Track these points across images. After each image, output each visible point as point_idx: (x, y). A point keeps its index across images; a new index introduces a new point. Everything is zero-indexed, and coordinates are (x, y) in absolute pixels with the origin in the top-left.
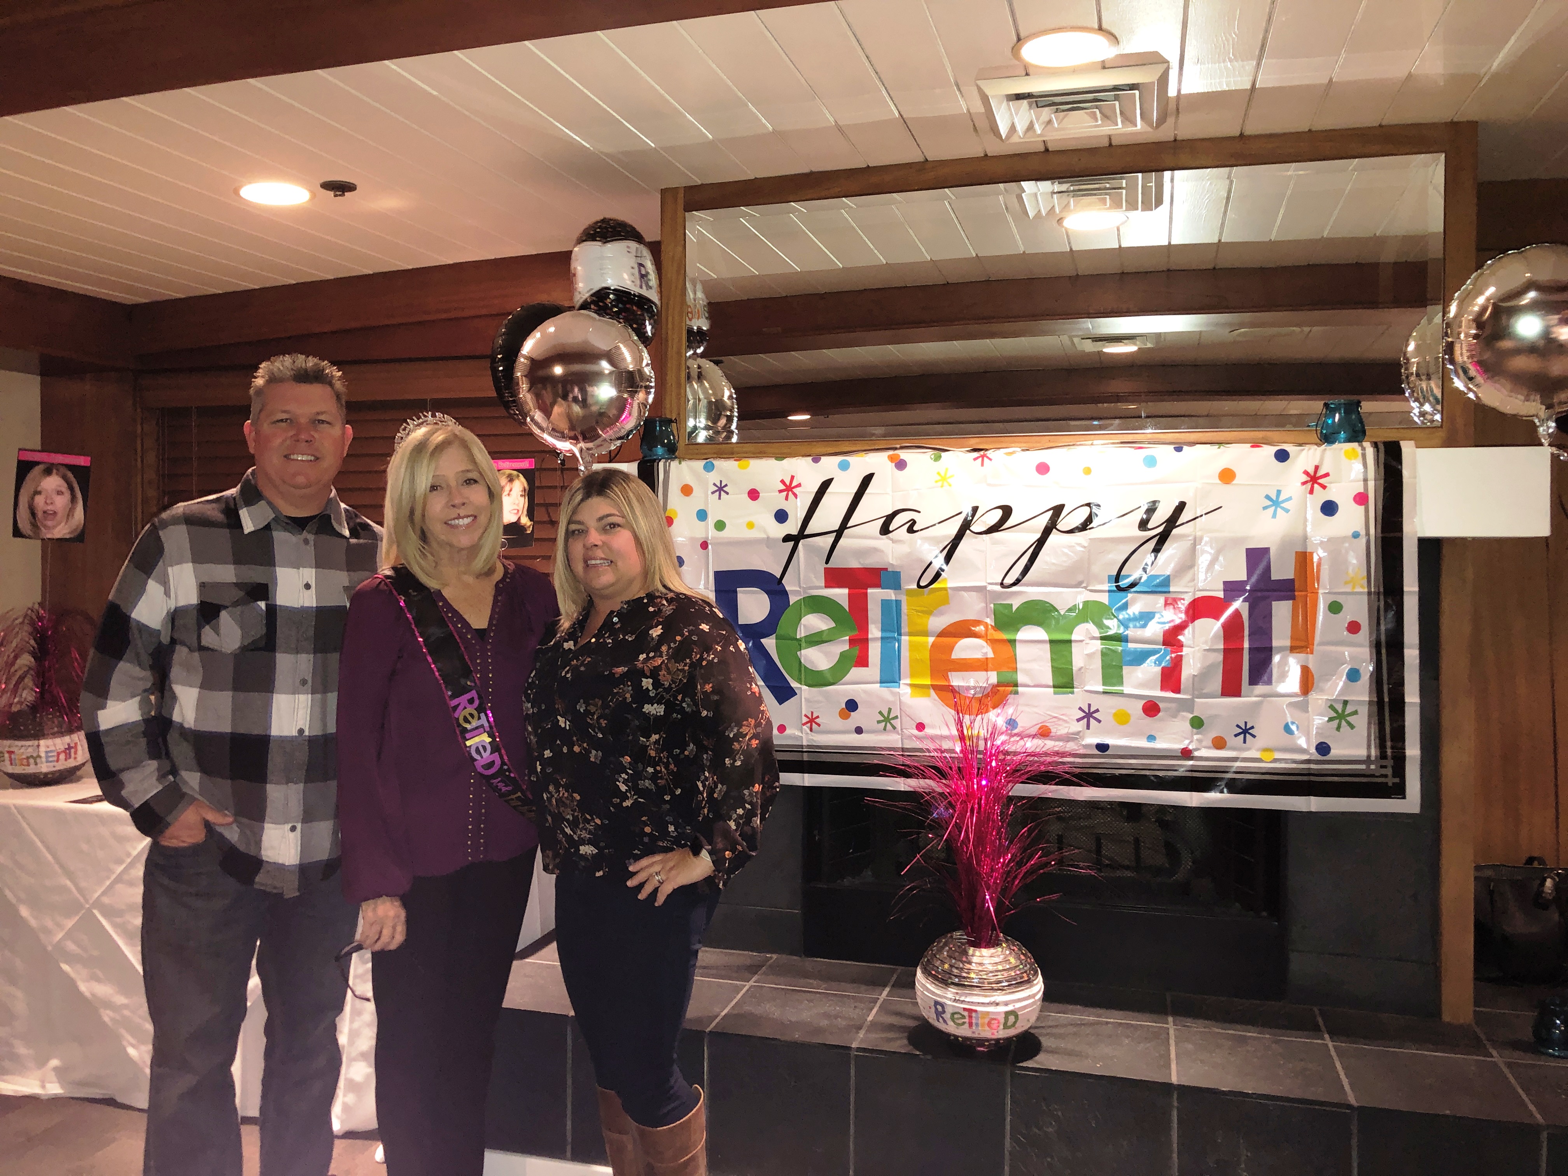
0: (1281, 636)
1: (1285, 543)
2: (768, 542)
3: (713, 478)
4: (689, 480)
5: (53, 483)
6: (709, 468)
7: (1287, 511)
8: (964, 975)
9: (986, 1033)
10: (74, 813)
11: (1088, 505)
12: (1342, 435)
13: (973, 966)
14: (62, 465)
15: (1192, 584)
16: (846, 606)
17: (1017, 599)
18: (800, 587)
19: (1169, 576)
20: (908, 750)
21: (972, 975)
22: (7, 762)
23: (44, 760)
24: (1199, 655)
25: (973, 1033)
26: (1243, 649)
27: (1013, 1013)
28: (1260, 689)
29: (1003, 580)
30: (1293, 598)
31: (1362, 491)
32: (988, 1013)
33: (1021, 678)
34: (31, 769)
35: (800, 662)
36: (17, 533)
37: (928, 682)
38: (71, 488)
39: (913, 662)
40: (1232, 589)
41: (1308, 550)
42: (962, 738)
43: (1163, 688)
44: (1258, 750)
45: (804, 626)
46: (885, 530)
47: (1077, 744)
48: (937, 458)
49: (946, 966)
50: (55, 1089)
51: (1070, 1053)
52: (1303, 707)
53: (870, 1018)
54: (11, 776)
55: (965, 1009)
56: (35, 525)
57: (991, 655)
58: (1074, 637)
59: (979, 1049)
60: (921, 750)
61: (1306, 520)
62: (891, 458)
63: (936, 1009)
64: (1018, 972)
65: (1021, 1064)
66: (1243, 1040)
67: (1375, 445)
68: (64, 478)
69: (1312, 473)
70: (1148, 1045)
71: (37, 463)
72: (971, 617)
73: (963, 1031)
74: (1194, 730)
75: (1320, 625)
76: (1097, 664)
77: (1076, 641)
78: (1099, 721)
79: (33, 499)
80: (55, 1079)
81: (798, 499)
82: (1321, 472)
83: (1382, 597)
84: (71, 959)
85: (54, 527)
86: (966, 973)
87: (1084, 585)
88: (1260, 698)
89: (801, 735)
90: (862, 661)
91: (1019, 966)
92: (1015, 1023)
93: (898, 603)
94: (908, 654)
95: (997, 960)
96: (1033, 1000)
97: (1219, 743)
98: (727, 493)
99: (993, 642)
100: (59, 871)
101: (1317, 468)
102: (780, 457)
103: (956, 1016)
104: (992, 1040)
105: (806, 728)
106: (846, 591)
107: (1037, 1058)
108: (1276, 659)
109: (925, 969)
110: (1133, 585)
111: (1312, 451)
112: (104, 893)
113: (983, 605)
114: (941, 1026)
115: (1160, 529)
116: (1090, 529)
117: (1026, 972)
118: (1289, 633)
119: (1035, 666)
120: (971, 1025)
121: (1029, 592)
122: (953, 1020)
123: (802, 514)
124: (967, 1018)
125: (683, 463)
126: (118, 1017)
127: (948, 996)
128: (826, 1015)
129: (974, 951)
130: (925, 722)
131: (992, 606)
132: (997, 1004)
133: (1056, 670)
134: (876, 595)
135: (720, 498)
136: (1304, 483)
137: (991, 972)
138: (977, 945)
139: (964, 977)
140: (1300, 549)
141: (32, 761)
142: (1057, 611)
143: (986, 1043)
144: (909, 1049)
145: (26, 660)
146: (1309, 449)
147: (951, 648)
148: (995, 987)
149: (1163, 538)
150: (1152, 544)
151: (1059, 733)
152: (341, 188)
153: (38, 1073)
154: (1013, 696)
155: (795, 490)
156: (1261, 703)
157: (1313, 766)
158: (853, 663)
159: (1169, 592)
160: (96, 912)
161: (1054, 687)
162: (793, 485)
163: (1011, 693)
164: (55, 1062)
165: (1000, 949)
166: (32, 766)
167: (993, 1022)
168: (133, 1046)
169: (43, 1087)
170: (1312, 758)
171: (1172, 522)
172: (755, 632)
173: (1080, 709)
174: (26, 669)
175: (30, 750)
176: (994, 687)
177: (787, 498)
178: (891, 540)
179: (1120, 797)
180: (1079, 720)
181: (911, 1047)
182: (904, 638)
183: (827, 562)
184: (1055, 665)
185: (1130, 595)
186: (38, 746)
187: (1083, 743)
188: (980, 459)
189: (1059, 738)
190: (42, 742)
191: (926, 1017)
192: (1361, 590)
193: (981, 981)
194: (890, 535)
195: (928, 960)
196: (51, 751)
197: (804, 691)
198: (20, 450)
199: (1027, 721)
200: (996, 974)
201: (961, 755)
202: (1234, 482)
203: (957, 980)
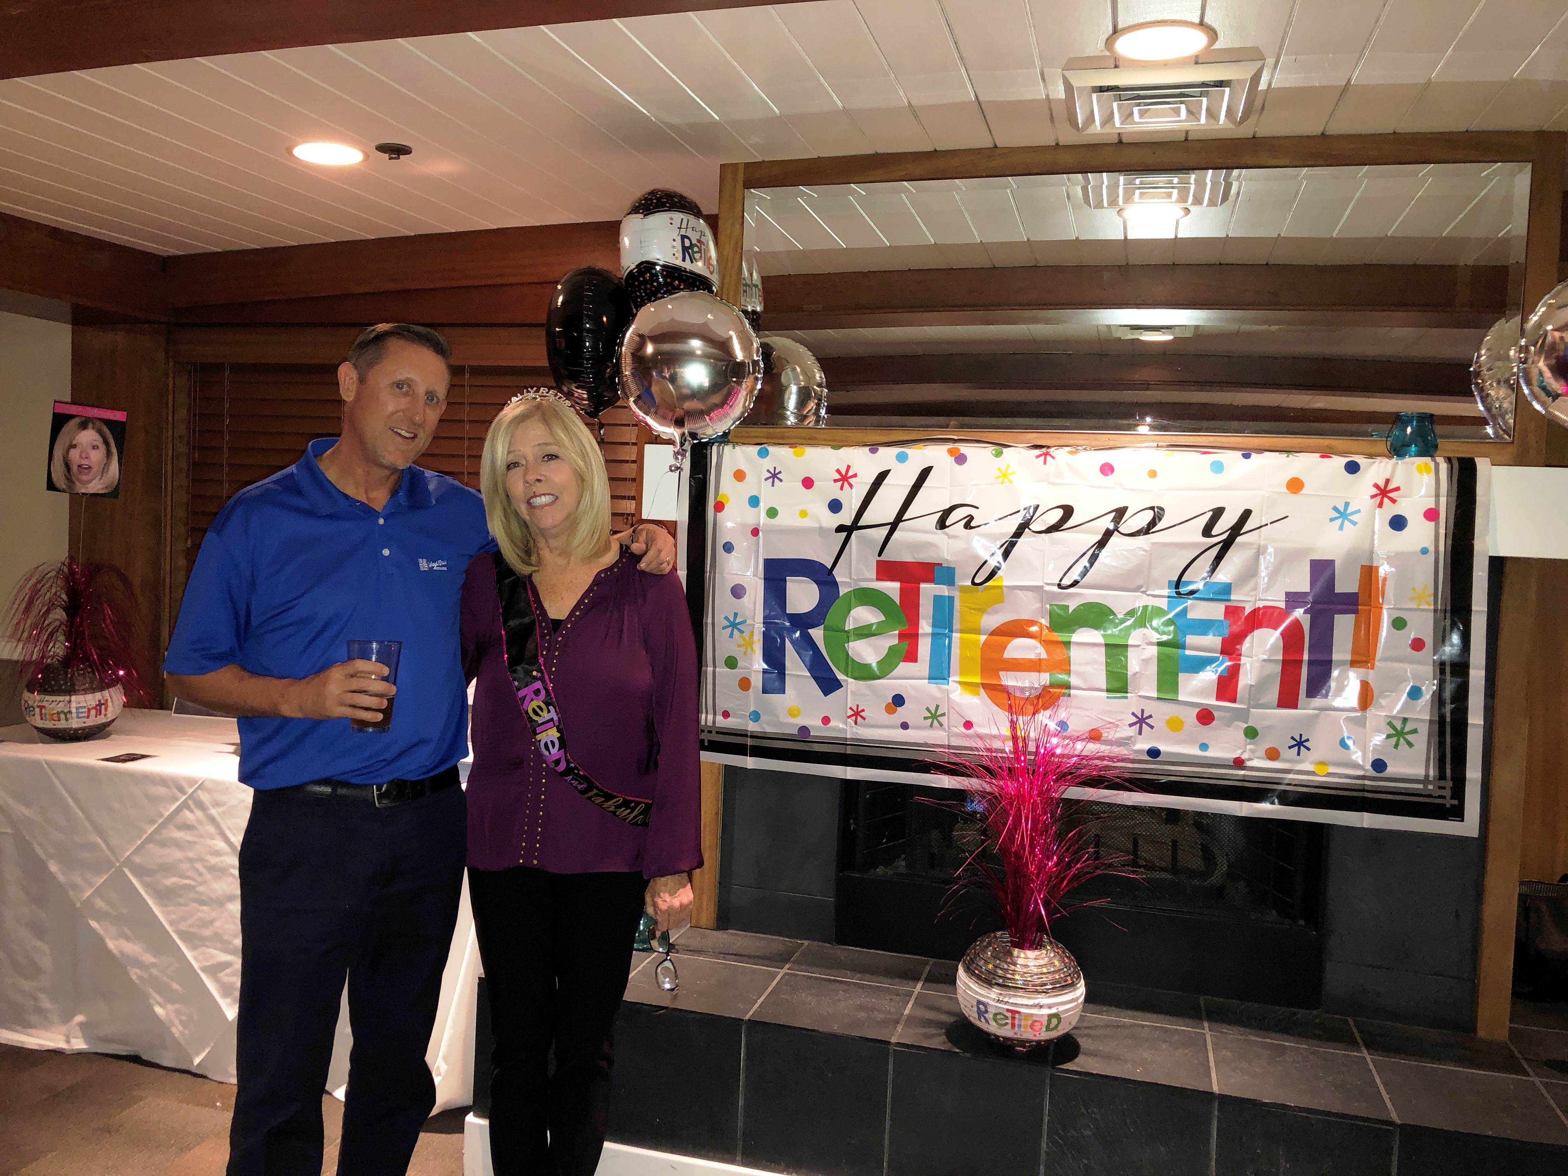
0: (1341, 651)
1: (1351, 556)
2: (821, 530)
3: (767, 464)
4: (743, 466)
5: (88, 437)
6: (763, 454)
7: (1355, 523)
8: (1009, 976)
9: (1028, 1034)
10: (105, 770)
11: (1152, 508)
12: (1413, 448)
13: (1018, 968)
14: (100, 419)
15: (1253, 593)
16: (897, 600)
17: (1074, 600)
18: (851, 579)
19: (1230, 584)
20: (955, 748)
21: (1017, 977)
22: (38, 716)
23: (74, 715)
24: (1257, 665)
25: (1016, 1034)
26: (1301, 661)
27: (1056, 1016)
28: (1317, 702)
29: (1061, 581)
30: (1356, 612)
31: (1433, 507)
32: (1032, 1015)
33: (1074, 680)
34: (62, 724)
35: (848, 654)
36: (51, 486)
37: (978, 680)
38: (106, 443)
39: (963, 658)
40: (1293, 599)
41: (1374, 565)
42: (1015, 738)
43: (1218, 698)
44: (1311, 763)
45: (853, 617)
46: (942, 524)
47: (1127, 750)
48: (999, 454)
49: (990, 966)
50: (79, 1044)
51: (1108, 1057)
52: (1361, 722)
53: (907, 1012)
54: (41, 730)
55: (1008, 1010)
56: (69, 480)
57: (1044, 656)
58: (1130, 642)
59: (1018, 1049)
60: (971, 749)
61: (1373, 532)
62: (951, 452)
63: (978, 1008)
64: (1062, 976)
65: (1061, 1067)
66: (1281, 1051)
67: (1449, 460)
68: (100, 432)
69: (1382, 487)
70: (1187, 1051)
71: (72, 417)
72: (1025, 616)
73: (1005, 1032)
74: (1248, 740)
75: (1383, 640)
76: (1153, 669)
77: (1133, 646)
78: (1152, 727)
79: (68, 452)
80: (80, 1034)
81: (854, 489)
82: (1391, 486)
83: (1448, 615)
84: (100, 916)
85: (90, 481)
86: (1011, 974)
87: (1143, 589)
88: (1316, 712)
89: (845, 727)
90: (911, 656)
91: (1063, 969)
92: (1057, 1026)
93: (951, 599)
94: (958, 651)
95: (1042, 962)
96: (1076, 1003)
97: (1273, 754)
98: (781, 480)
99: (1046, 643)
100: (89, 827)
101: (1387, 481)
102: (837, 445)
103: (998, 1017)
104: (1033, 1041)
105: (851, 721)
106: (897, 585)
107: (1076, 1060)
108: (1335, 673)
109: (968, 968)
110: (1192, 592)
111: (1383, 464)
112: (133, 853)
113: (1039, 605)
114: (982, 1025)
115: (1225, 536)
116: (1152, 533)
117: (1070, 975)
118: (1350, 646)
119: (1088, 669)
120: (1013, 1026)
121: (1086, 595)
122: (995, 1020)
123: (856, 505)
124: (1010, 1019)
125: (737, 448)
126: (145, 976)
127: (991, 996)
128: (861, 1008)
129: (1019, 952)
130: (973, 719)
131: (1048, 606)
132: (1041, 1007)
133: (1110, 674)
134: (928, 590)
135: (773, 485)
136: (1373, 497)
137: (1036, 974)
138: (1021, 946)
139: (1009, 979)
140: (1366, 563)
141: (62, 716)
142: (1114, 614)
143: (1027, 1045)
144: (947, 1046)
145: (59, 615)
146: (1381, 462)
147: (1004, 648)
148: (1039, 989)
149: (1227, 545)
150: (1214, 552)
151: (1110, 737)
152: (396, 151)
153: (64, 1029)
154: (1066, 698)
155: (850, 480)
156: (1316, 717)
157: (1367, 782)
158: (902, 658)
159: (1230, 600)
160: (126, 871)
161: (1108, 691)
162: (849, 475)
163: (1064, 695)
164: (80, 1018)
165: (1044, 952)
166: (63, 722)
167: (1036, 1024)
168: (161, 1005)
169: (68, 1042)
170: (1368, 774)
171: (1236, 530)
172: (803, 622)
173: (1133, 714)
174: (57, 623)
175: (61, 705)
176: (1045, 688)
177: (842, 488)
178: (947, 534)
179: (1167, 803)
180: (1131, 725)
181: (950, 1044)
182: (956, 636)
183: (880, 555)
184: (1109, 668)
185: (1190, 602)
186: (70, 702)
187: (1135, 748)
188: (1043, 457)
189: (1109, 742)
190: (73, 698)
191: (967, 1015)
192: (1426, 607)
193: (1026, 982)
194: (946, 530)
195: (971, 958)
196: (81, 707)
197: (850, 684)
198: (55, 402)
199: (1078, 724)
200: (1041, 976)
201: (1012, 756)
202: (1302, 492)
203: (1001, 981)
